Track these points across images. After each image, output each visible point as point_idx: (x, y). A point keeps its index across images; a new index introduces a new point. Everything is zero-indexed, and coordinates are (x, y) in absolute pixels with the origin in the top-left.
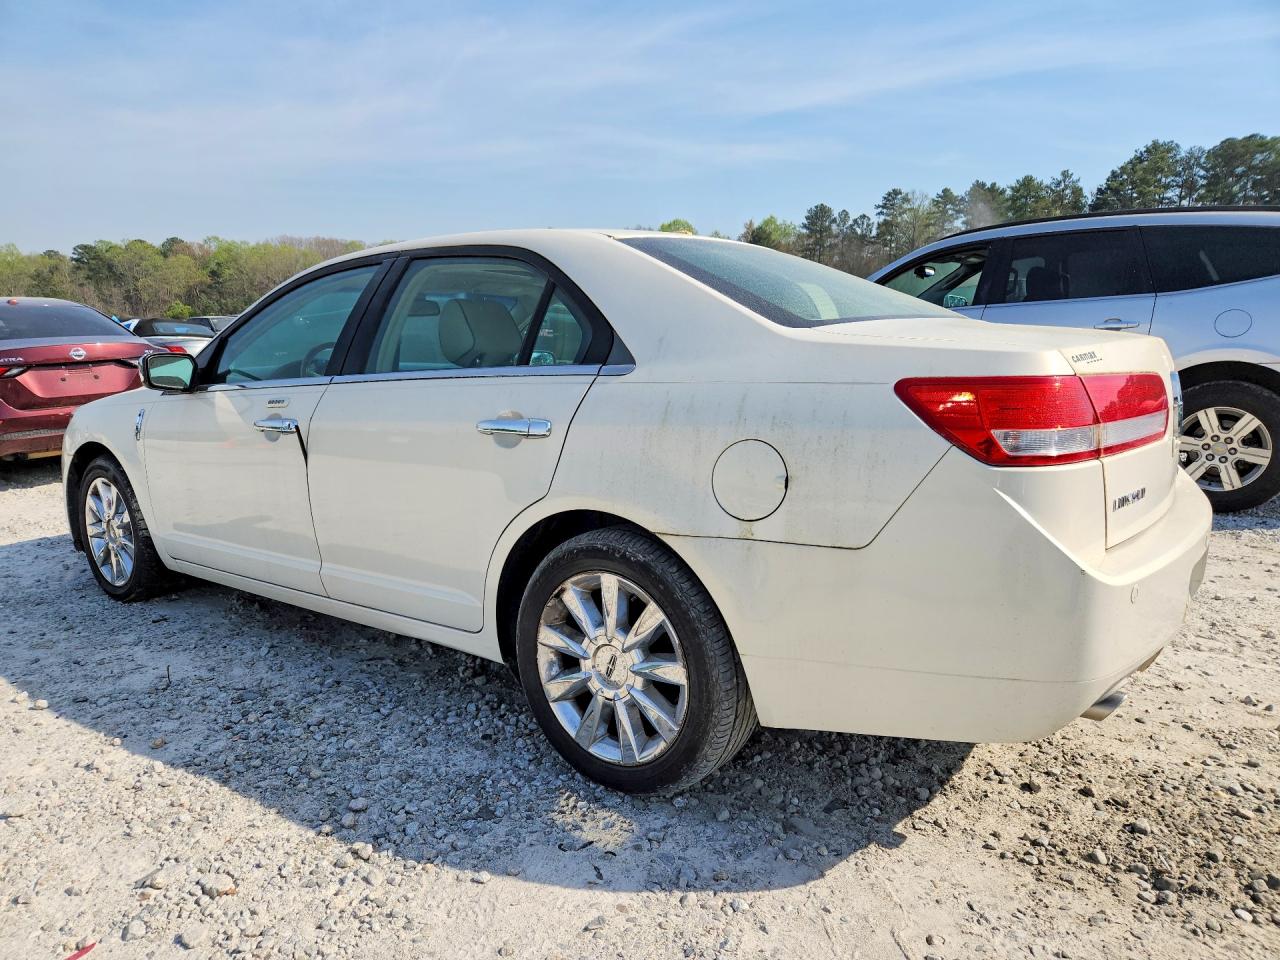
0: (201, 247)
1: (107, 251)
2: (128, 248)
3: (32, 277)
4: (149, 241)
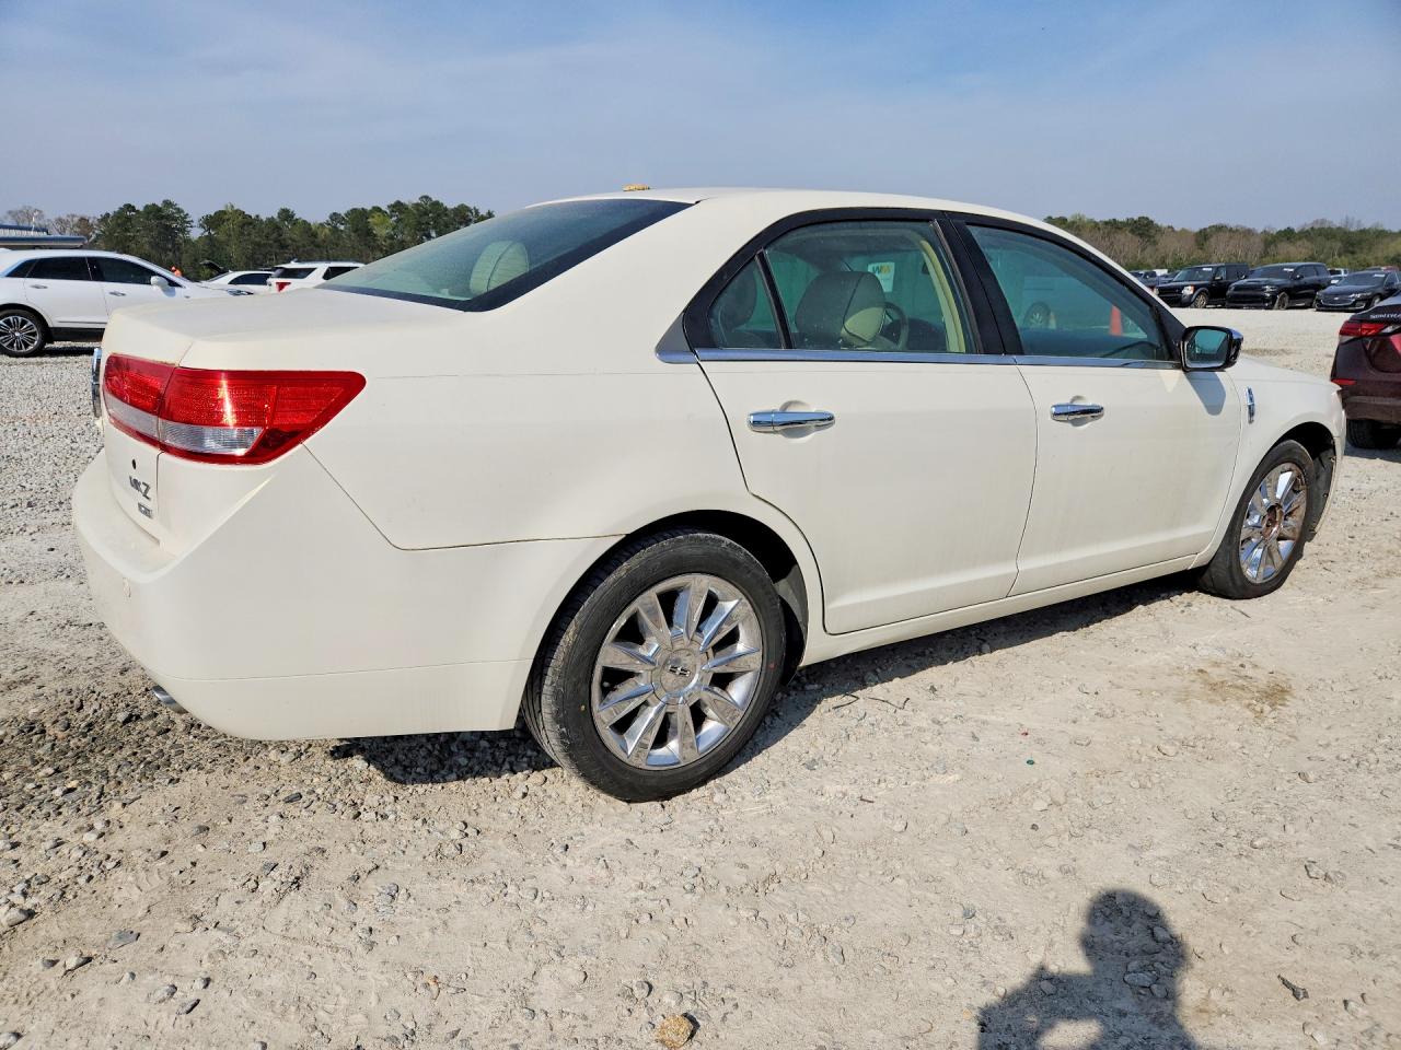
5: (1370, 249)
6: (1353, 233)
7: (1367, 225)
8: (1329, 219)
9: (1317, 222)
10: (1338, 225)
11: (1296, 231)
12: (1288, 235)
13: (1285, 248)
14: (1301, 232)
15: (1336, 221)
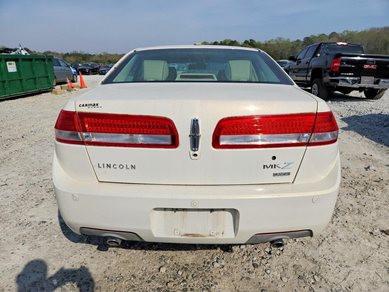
0: (341, 34)
1: (313, 38)
2: (319, 37)
3: (291, 48)
4: (326, 34)
5: (88, 59)
6: (83, 55)
7: (86, 53)
8: (77, 51)
9: (74, 52)
10: (79, 53)
11: (70, 54)
12: (68, 55)
13: (68, 58)
14: (71, 54)
15: (79, 52)
